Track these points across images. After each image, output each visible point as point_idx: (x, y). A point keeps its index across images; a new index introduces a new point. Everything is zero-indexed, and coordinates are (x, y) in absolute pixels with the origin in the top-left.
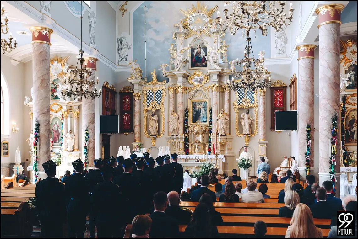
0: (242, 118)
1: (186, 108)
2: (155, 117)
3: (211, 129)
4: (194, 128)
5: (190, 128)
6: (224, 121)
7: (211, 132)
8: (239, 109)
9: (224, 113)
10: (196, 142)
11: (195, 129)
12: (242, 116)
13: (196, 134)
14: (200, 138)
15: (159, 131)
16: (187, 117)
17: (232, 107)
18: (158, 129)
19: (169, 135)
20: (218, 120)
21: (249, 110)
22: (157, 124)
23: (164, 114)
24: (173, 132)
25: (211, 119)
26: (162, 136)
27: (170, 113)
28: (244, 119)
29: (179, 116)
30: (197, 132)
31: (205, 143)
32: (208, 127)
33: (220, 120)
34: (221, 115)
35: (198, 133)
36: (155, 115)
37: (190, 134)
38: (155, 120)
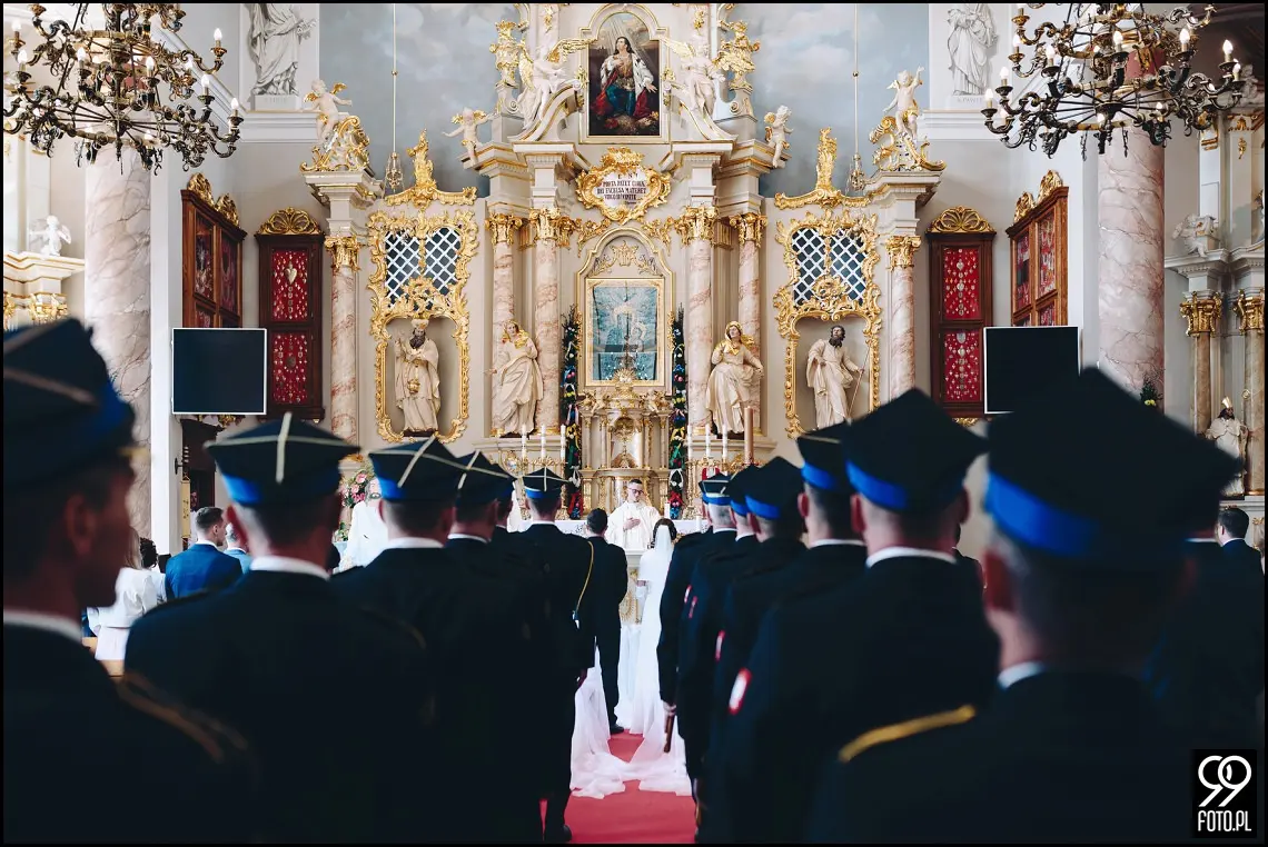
0: (815, 362)
1: (566, 311)
2: (427, 349)
3: (681, 406)
4: (607, 400)
5: (587, 401)
6: (740, 370)
7: (680, 422)
8: (804, 322)
9: (740, 339)
10: (616, 463)
11: (613, 405)
12: (813, 355)
13: (615, 430)
14: (634, 444)
15: (441, 415)
16: (573, 351)
17: (772, 314)
18: (438, 404)
19: (490, 431)
20: (713, 366)
21: (843, 330)
22: (436, 383)
23: (469, 337)
24: (514, 420)
25: (680, 362)
26: (456, 435)
27: (498, 332)
28: (823, 365)
29: (540, 346)
30: (621, 419)
31: (656, 471)
32: (668, 398)
33: (722, 368)
34: (727, 345)
35: (625, 422)
36: (427, 341)
37: (586, 431)
38: (426, 364)
